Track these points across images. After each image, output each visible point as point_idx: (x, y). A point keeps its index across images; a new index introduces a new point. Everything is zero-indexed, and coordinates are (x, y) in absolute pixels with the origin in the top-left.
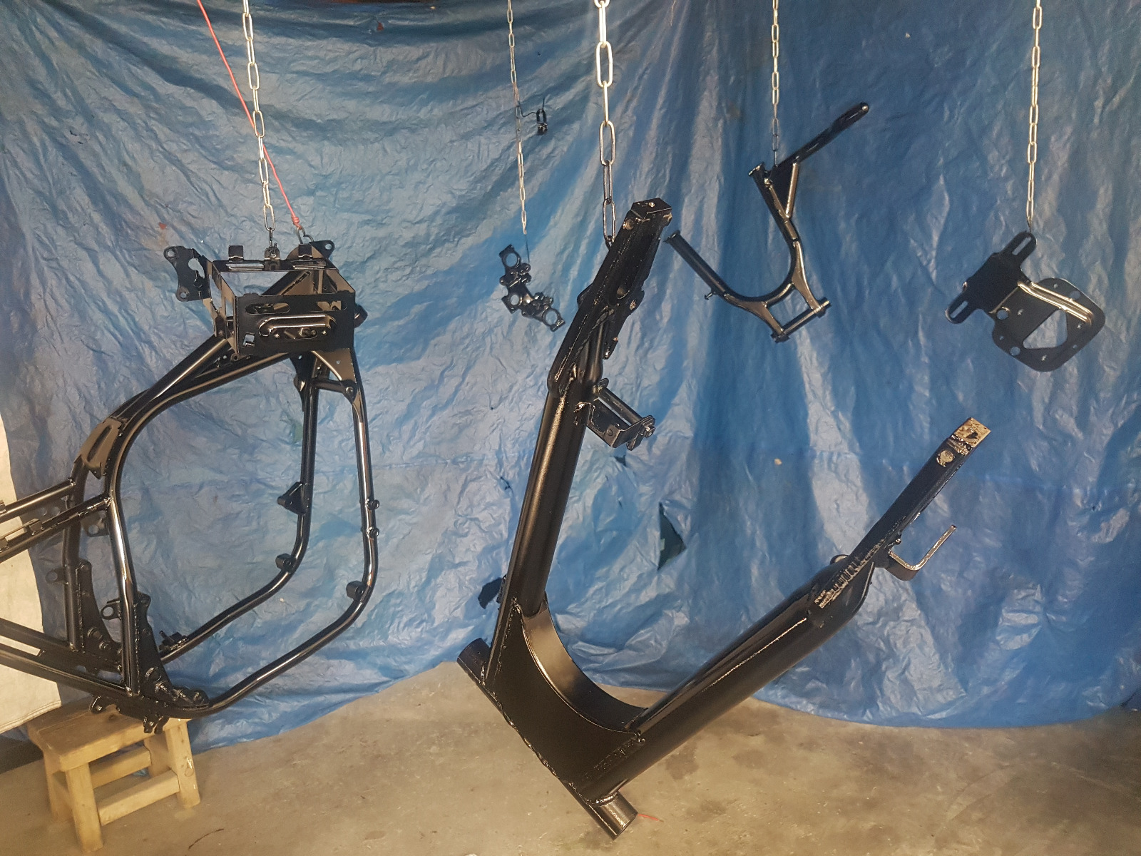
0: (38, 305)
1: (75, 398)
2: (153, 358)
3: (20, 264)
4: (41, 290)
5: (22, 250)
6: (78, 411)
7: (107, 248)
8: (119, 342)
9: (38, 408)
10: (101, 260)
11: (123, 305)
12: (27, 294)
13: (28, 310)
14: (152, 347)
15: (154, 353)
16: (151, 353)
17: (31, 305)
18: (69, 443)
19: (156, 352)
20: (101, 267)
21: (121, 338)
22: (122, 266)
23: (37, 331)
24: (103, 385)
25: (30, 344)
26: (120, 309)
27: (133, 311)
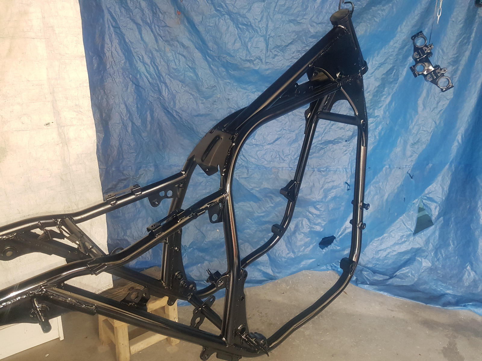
0: (108, 54)
1: (124, 111)
2: (167, 93)
3: (100, 28)
4: (110, 45)
5: (101, 20)
6: (125, 119)
7: (147, 23)
8: (149, 81)
9: (104, 115)
10: (144, 31)
11: (153, 60)
12: (103, 47)
13: (103, 57)
14: (166, 86)
15: (167, 90)
16: (165, 89)
17: (104, 54)
18: (120, 137)
19: (168, 90)
20: (143, 35)
21: (150, 80)
22: (154, 36)
23: (106, 70)
24: (139, 106)
25: (102, 77)
26: (151, 61)
27: (158, 63)
